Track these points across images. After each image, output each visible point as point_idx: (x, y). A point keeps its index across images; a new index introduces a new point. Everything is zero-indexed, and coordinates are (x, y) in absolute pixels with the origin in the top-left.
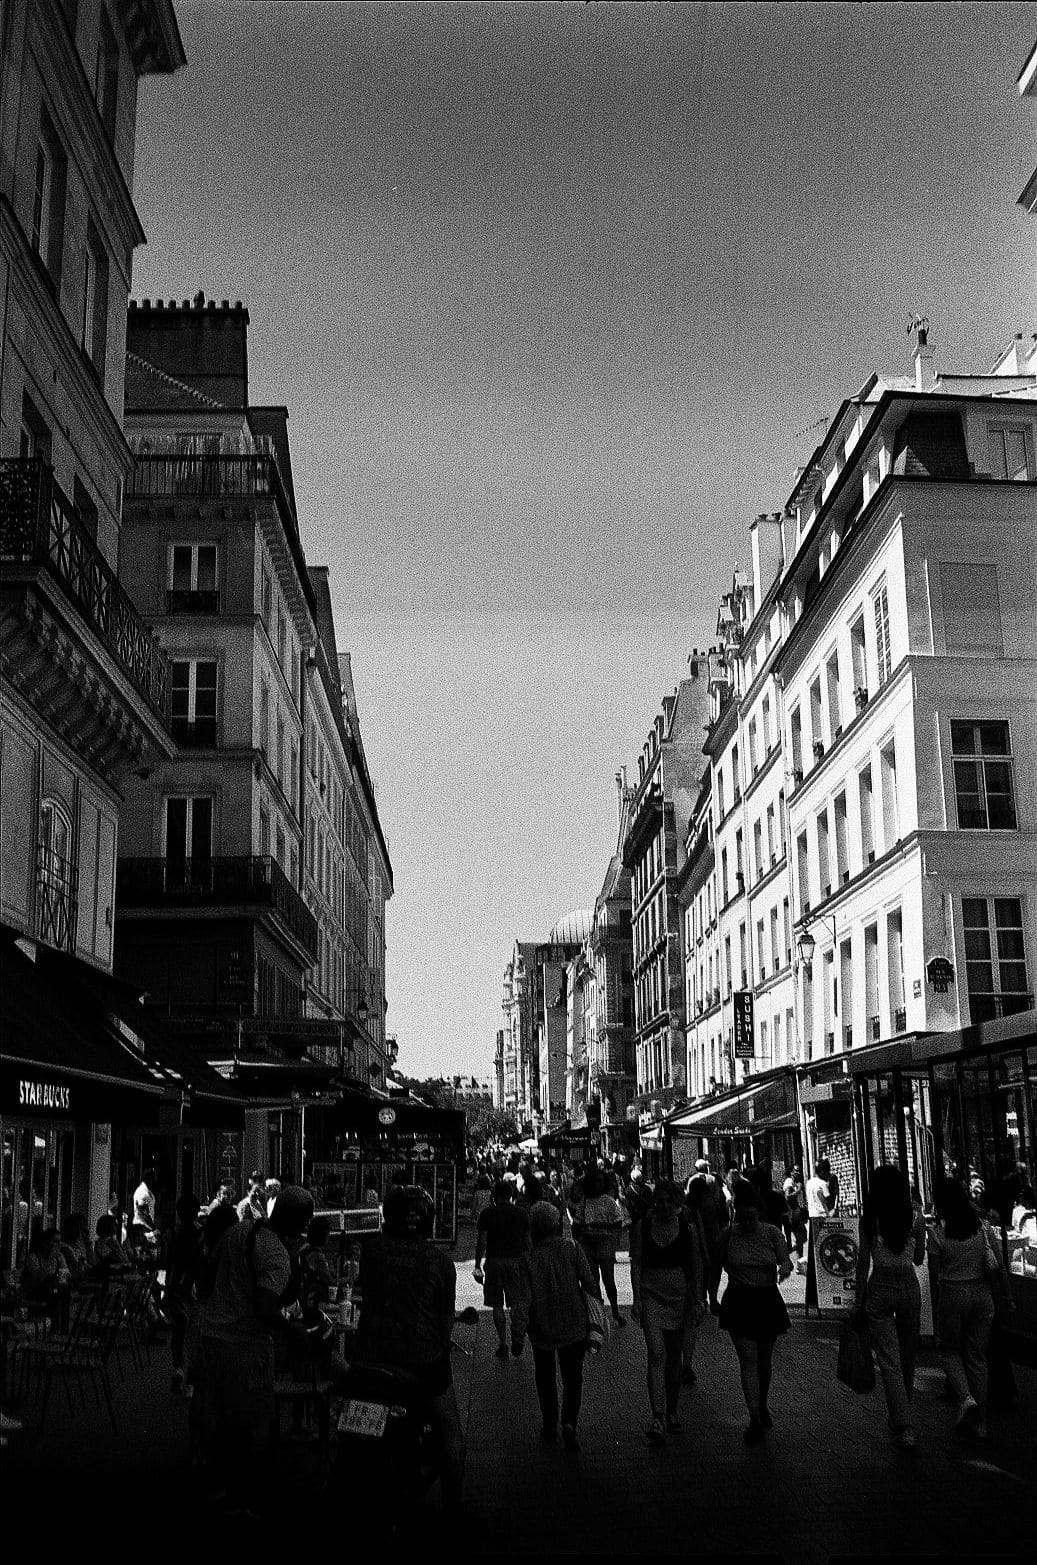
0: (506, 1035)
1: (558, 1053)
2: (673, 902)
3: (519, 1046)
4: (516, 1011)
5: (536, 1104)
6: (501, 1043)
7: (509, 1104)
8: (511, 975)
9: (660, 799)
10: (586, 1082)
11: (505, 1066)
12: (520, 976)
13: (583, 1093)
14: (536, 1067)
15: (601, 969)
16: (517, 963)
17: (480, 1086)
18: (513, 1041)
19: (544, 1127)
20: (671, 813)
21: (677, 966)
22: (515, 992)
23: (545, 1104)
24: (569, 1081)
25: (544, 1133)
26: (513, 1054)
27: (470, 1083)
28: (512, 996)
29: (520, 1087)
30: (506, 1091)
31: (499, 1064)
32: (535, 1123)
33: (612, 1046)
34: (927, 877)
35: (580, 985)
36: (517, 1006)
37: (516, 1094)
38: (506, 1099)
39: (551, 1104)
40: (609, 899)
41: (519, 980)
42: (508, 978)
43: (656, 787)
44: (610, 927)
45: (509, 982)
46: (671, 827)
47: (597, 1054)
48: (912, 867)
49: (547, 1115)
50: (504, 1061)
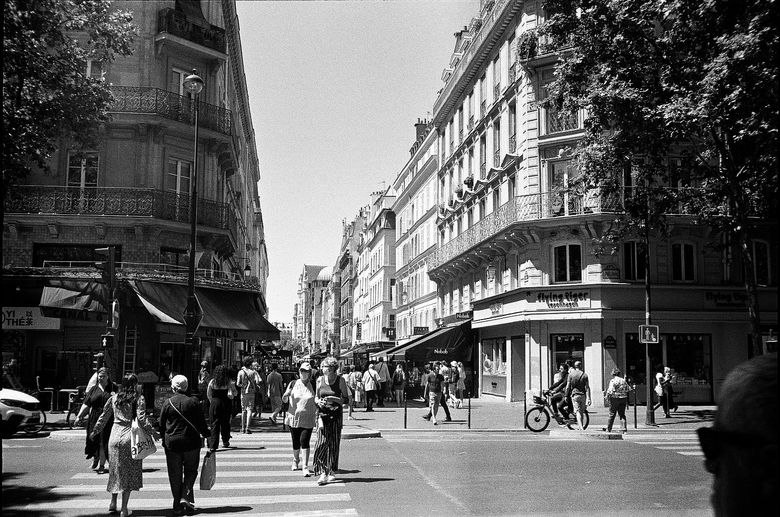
0: (299, 306)
1: (318, 324)
2: (351, 287)
3: (304, 312)
4: (303, 295)
5: (310, 341)
6: (296, 309)
7: (299, 337)
8: (302, 279)
9: (349, 254)
10: (327, 336)
11: (298, 320)
12: (306, 280)
13: (326, 339)
14: (310, 327)
15: (333, 296)
16: (304, 275)
17: (286, 327)
18: (302, 309)
19: (312, 350)
20: (351, 259)
21: (351, 306)
22: (303, 287)
23: (313, 342)
24: (322, 334)
25: (312, 353)
26: (301, 315)
27: (282, 325)
28: (302, 289)
29: (304, 330)
30: (298, 331)
31: (295, 319)
32: (309, 348)
33: (335, 325)
34: (384, 311)
35: (326, 299)
36: (304, 294)
37: (302, 333)
38: (298, 335)
39: (315, 342)
40: (337, 273)
41: (305, 282)
42: (300, 280)
43: (348, 250)
44: (336, 283)
45: (301, 283)
46: (352, 263)
47: (331, 327)
48: (381, 308)
49: (314, 345)
50: (298, 318)
